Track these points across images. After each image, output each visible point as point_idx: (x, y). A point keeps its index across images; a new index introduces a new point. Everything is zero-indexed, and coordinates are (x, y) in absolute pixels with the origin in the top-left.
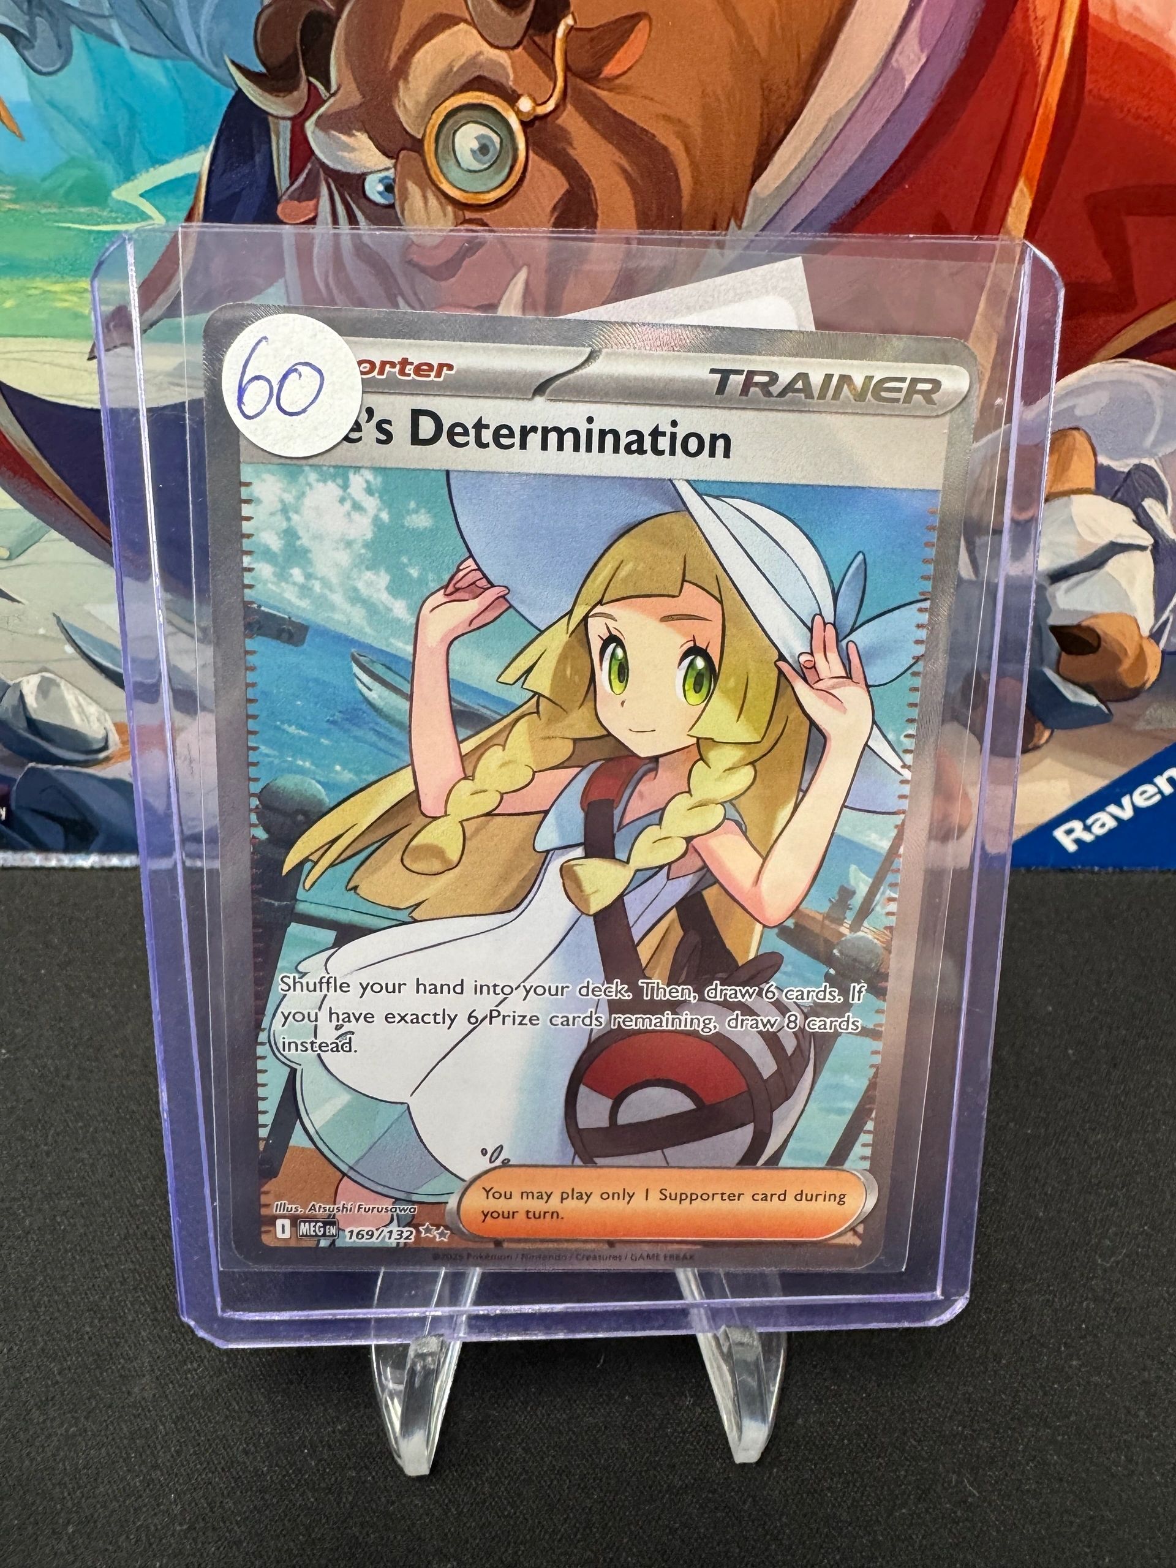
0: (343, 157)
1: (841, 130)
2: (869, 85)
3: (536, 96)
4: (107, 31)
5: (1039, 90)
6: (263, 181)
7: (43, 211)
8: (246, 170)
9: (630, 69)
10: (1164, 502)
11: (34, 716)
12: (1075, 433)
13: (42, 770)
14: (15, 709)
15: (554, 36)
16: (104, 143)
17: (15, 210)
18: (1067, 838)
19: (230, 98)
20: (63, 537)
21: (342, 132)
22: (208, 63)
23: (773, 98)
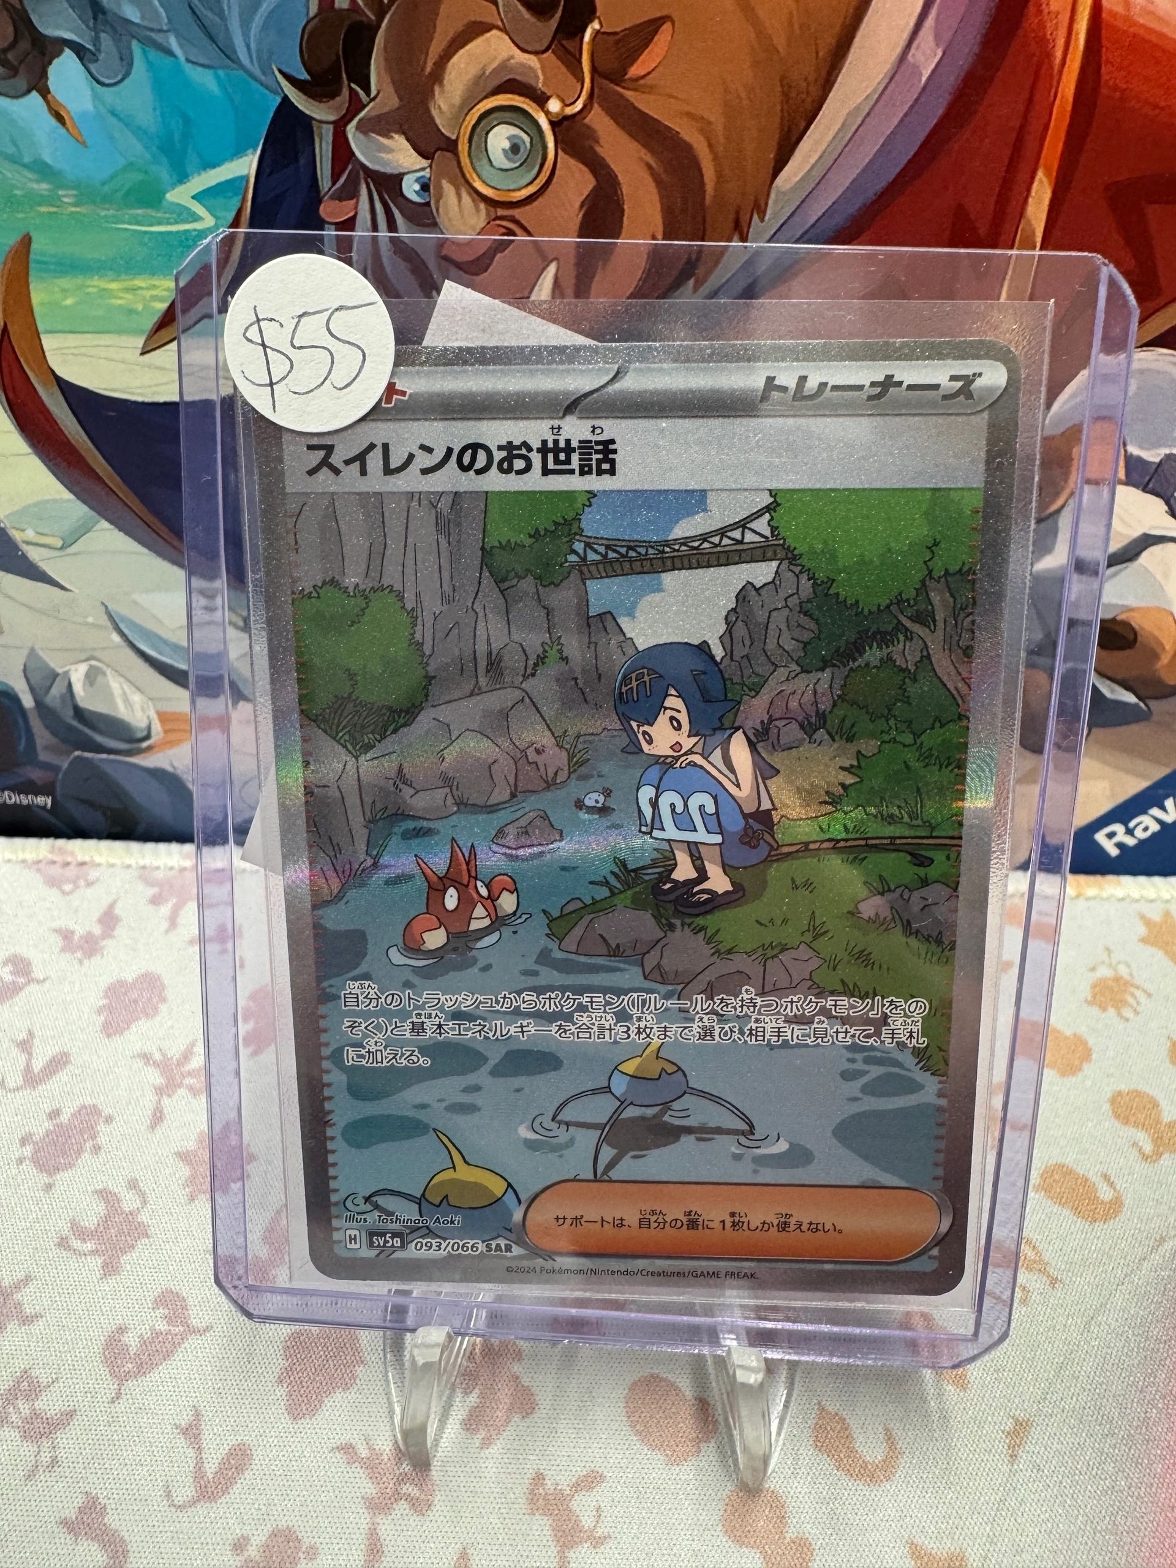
0: (380, 158)
1: (860, 126)
2: (887, 81)
4: (165, 44)
5: (1055, 83)
6: (306, 182)
7: (103, 213)
8: (290, 171)
9: (654, 69)
11: (81, 705)
12: (1104, 422)
13: (87, 759)
14: (62, 697)
15: (582, 39)
17: (78, 213)
18: (1108, 842)
19: (277, 105)
21: (380, 135)
22: (257, 72)
23: (793, 95)
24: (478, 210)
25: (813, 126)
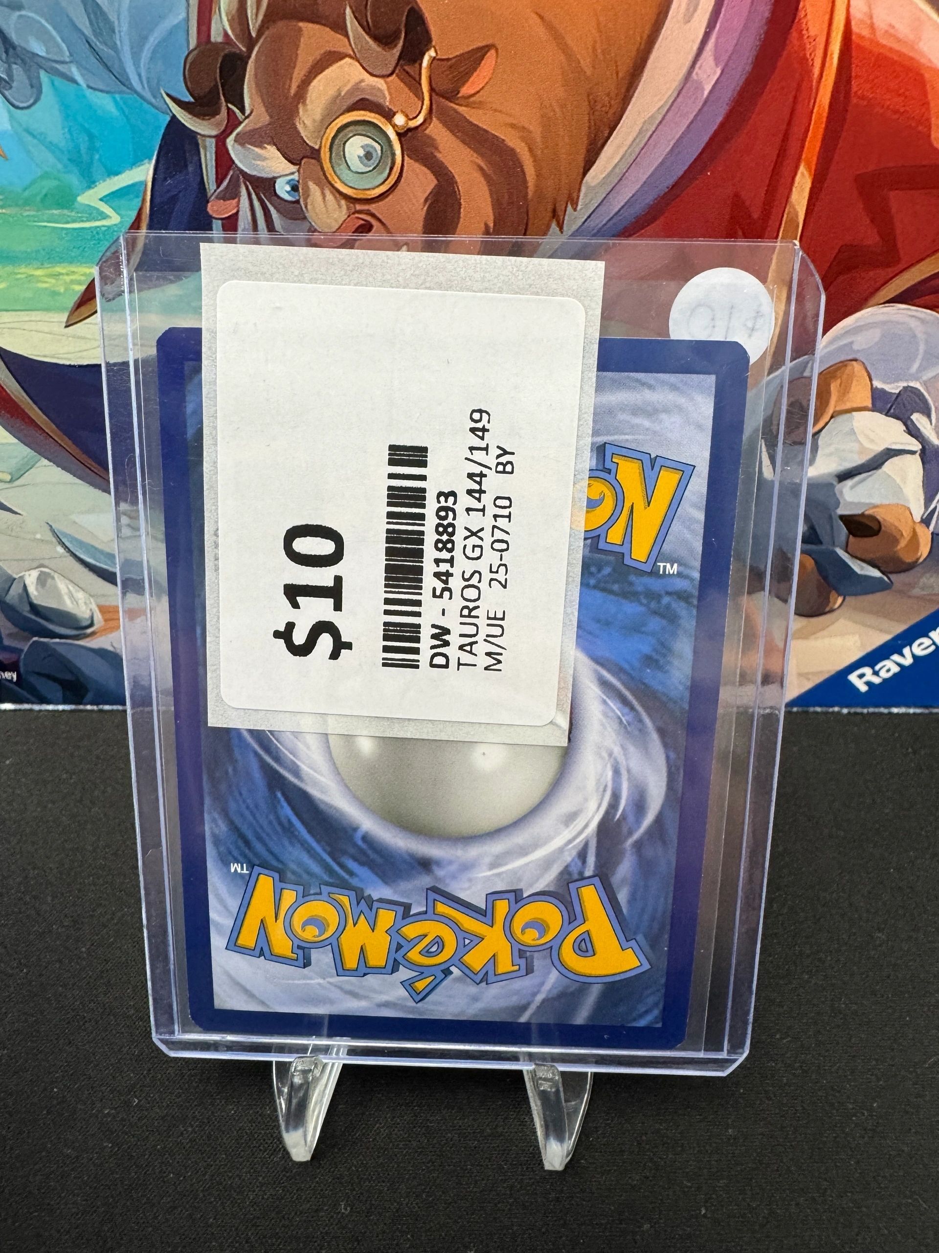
0: (257, 165)
1: (654, 132)
2: (675, 95)
3: (408, 111)
4: (68, 73)
5: (813, 95)
6: (195, 185)
8: (180, 177)
9: (481, 89)
10: (929, 416)
11: (35, 602)
12: (854, 363)
13: (43, 642)
14: (20, 596)
15: (421, 65)
16: (69, 160)
17: (4, 213)
18: (859, 681)
19: (166, 122)
20: (51, 464)
21: (255, 146)
22: (148, 95)
23: (598, 108)
24: (340, 206)
25: (615, 133)
